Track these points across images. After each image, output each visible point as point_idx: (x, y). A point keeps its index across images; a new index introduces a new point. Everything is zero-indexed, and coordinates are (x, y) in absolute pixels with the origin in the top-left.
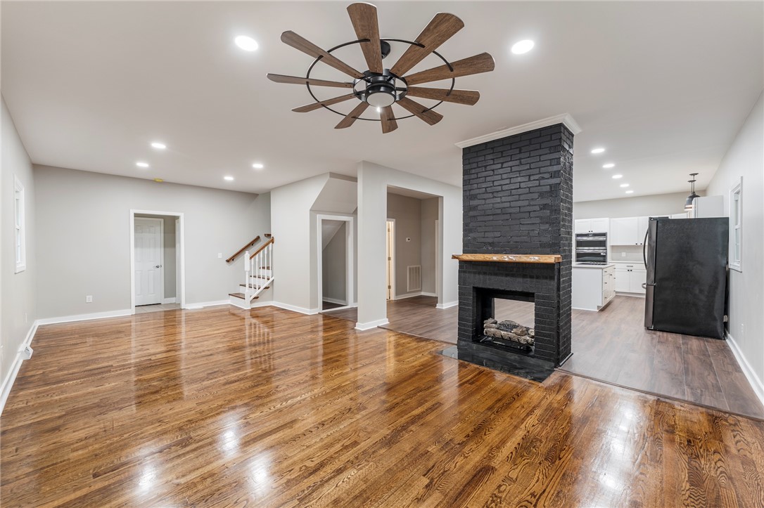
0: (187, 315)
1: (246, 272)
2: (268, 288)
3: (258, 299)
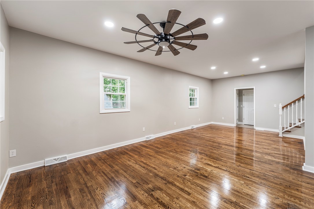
0: (256, 132)
1: (280, 115)
2: (300, 127)
3: (290, 133)
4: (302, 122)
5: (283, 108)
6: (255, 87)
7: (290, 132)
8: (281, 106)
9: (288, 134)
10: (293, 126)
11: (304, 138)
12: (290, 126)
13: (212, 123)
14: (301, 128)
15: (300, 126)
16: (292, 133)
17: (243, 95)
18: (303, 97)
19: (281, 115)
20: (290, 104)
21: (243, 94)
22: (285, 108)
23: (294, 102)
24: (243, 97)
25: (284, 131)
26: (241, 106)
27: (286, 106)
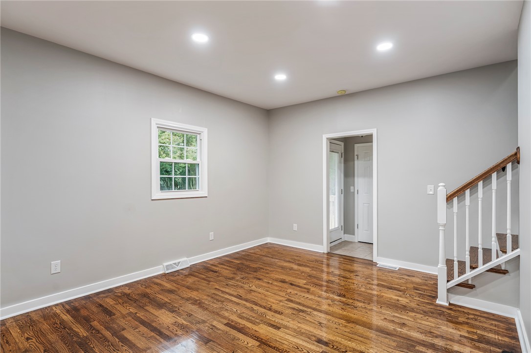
1: (439, 225)
2: (505, 272)
3: (473, 291)
4: (511, 254)
5: (449, 198)
6: (375, 130)
7: (472, 287)
8: (442, 193)
9: (464, 294)
10: (482, 268)
11: (517, 315)
12: (472, 268)
13: (269, 240)
14: (506, 277)
15: (503, 268)
16: (477, 290)
17: (356, 157)
18: (515, 159)
19: (444, 225)
20: (471, 185)
21: (356, 154)
22: (455, 200)
23: (485, 177)
24: (356, 162)
25: (452, 283)
26: (352, 188)
27: (459, 193)
